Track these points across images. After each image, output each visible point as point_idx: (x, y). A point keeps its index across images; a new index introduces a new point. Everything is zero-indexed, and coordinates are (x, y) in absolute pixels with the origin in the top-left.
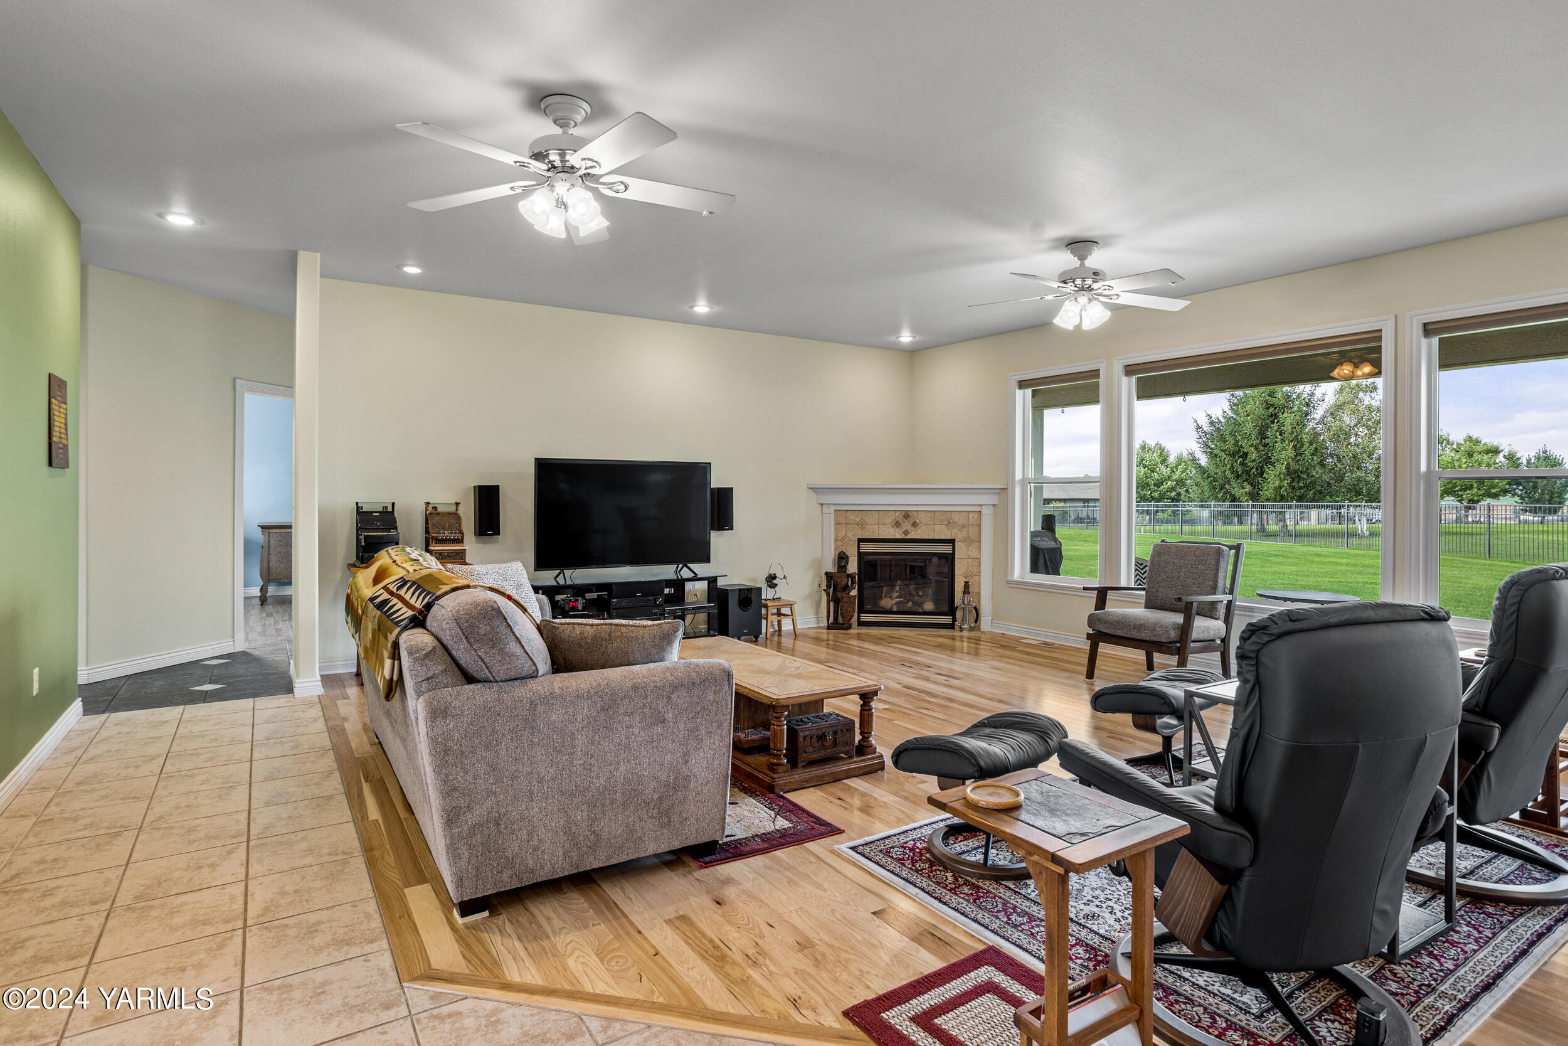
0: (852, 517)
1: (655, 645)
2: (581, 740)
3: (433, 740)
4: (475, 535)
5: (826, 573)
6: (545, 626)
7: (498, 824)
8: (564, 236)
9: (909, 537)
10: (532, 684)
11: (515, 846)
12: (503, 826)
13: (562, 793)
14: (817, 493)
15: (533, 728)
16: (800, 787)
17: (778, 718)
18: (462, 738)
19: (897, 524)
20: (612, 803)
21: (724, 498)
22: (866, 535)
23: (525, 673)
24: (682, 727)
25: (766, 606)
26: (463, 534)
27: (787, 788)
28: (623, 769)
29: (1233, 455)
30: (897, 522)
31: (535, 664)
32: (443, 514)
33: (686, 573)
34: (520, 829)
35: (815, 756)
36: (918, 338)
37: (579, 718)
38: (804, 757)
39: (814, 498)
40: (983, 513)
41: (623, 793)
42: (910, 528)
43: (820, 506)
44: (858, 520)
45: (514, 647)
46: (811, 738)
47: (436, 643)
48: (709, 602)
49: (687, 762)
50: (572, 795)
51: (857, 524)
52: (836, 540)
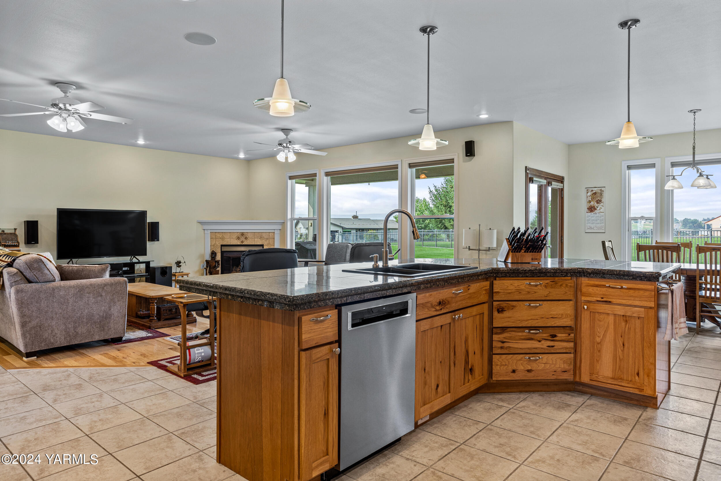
0: (218, 235)
1: (99, 272)
2: (71, 301)
3: (17, 300)
4: (25, 243)
5: (206, 261)
6: (58, 267)
7: (41, 327)
8: (66, 131)
9: (243, 244)
10: (53, 283)
11: (46, 335)
12: (42, 328)
13: (64, 318)
14: (202, 225)
15: (53, 296)
16: (161, 327)
17: (153, 303)
18: (28, 299)
19: (238, 238)
20: (82, 322)
21: (155, 226)
22: (225, 243)
23: (50, 280)
24: (108, 298)
25: (175, 275)
26: (19, 243)
27: (156, 327)
28: (86, 311)
29: (445, 206)
30: (238, 237)
31: (54, 277)
32: (8, 234)
33: (135, 260)
34: (48, 329)
35: (167, 317)
36: (247, 156)
37: (70, 294)
38: (163, 317)
39: (200, 227)
40: (275, 233)
41: (87, 319)
42: (244, 240)
43: (203, 230)
44: (221, 236)
45: (46, 271)
46: (166, 310)
47: (17, 271)
48: (146, 273)
49: (110, 309)
50: (67, 319)
51: (221, 238)
52: (211, 246)
